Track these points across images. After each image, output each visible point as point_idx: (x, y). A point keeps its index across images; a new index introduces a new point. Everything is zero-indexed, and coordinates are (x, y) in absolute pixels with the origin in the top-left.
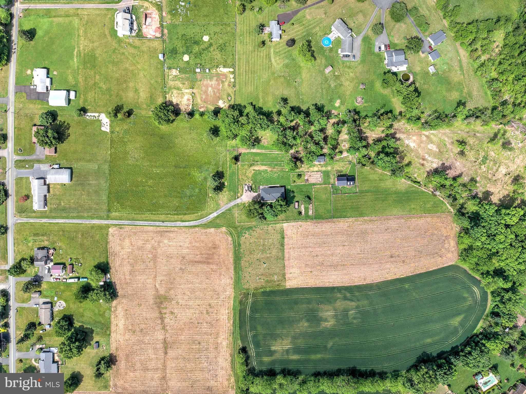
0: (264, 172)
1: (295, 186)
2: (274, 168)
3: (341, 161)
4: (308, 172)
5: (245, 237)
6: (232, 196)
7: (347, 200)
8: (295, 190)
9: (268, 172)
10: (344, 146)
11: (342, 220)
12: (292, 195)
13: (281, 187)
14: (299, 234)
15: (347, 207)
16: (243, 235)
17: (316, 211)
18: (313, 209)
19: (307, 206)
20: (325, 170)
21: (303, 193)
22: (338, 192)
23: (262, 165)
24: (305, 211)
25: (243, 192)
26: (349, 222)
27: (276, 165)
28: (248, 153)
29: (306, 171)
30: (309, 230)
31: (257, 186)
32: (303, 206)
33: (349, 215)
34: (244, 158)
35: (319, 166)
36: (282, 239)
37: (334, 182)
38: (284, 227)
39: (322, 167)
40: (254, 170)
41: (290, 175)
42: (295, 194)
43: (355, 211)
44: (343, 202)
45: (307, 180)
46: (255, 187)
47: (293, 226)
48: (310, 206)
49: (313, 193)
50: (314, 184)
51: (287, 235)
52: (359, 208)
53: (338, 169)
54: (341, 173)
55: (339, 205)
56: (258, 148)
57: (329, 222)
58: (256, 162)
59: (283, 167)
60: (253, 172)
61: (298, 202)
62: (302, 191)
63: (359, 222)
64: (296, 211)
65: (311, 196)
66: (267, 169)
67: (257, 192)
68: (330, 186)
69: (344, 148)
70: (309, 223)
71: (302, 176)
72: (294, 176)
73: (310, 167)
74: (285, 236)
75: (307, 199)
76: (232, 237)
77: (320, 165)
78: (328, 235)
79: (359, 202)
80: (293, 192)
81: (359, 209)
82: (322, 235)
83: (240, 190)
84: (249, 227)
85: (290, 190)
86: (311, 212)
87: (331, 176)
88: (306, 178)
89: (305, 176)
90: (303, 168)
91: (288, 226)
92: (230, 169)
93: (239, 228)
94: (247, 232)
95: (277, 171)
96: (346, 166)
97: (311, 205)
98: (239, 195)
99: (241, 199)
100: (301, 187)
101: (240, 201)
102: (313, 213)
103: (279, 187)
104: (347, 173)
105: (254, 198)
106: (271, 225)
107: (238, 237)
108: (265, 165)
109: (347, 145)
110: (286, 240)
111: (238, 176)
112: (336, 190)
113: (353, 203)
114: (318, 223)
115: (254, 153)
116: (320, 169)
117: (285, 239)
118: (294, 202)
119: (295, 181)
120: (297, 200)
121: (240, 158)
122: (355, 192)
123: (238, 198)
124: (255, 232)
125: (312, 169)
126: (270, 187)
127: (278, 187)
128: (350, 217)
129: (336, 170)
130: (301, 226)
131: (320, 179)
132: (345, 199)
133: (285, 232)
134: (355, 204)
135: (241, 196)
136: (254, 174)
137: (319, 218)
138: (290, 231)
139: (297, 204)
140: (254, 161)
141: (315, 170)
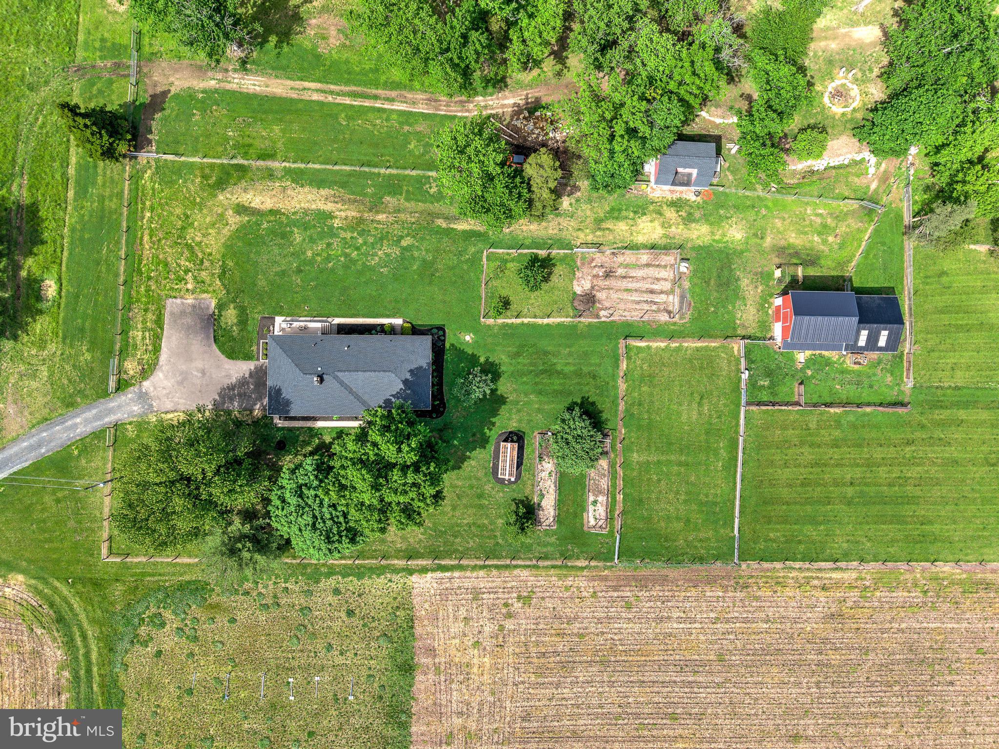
0: (305, 227)
1: (509, 332)
2: (375, 207)
3: (815, 189)
4: (598, 245)
5: (151, 649)
6: (86, 373)
7: (836, 444)
8: (501, 358)
9: (332, 232)
10: (839, 94)
11: (797, 570)
12: (479, 390)
13: (415, 331)
14: (510, 649)
15: (835, 491)
16: (143, 630)
17: (635, 502)
18: (611, 494)
19: (576, 471)
20: (706, 240)
21: (557, 383)
22: (783, 392)
23: (298, 178)
24: (560, 504)
25: (157, 349)
26: (838, 585)
27: (393, 186)
28: (212, 98)
29: (582, 237)
30: (576, 627)
31: (256, 316)
32: (548, 466)
33: (840, 544)
34: (181, 127)
35: (670, 214)
36: (396, 676)
37: (765, 326)
38: (416, 601)
39: (689, 219)
40: (241, 209)
41: (475, 261)
42: (504, 387)
43: (881, 519)
44: (808, 454)
45: (590, 299)
46: (243, 321)
47: (476, 594)
48: (592, 473)
49: (622, 386)
50: (630, 331)
51: (431, 652)
52: (912, 500)
53: (794, 239)
54: (812, 272)
55: (785, 474)
56: (281, 69)
57: (711, 581)
58: (263, 156)
59: (437, 207)
60: (234, 220)
61: (517, 438)
62: (550, 372)
63: (901, 594)
64: (502, 496)
65: (603, 404)
66: (329, 207)
67: (248, 357)
68: (738, 347)
69: (837, 110)
70: (581, 583)
71: (559, 270)
72: (502, 269)
73: (615, 214)
74: (424, 660)
75: (581, 426)
76: (70, 644)
77: (677, 204)
78: (697, 666)
79: (913, 462)
80: (492, 371)
81: (907, 510)
82: (662, 666)
83: (137, 334)
84: (182, 587)
85: (473, 360)
86: (601, 510)
87: (744, 282)
88: (581, 286)
89: (573, 270)
90: (564, 222)
91: (444, 595)
92: (82, 192)
93: (120, 587)
94: (168, 615)
95: (397, 230)
96: (842, 229)
97: (603, 463)
98: (131, 367)
99: (143, 397)
100: (546, 344)
101: (136, 408)
102: (610, 518)
103: (402, 331)
104: (850, 271)
105: (228, 393)
106: (332, 582)
107: (109, 647)
108: (318, 181)
109: (855, 91)
110: (422, 682)
111: (134, 241)
112: (769, 374)
113: (870, 464)
114: (643, 583)
115: (249, 98)
116: (678, 231)
117: (419, 678)
118: (493, 434)
119: (506, 303)
120: (513, 426)
121: (157, 123)
122: (891, 395)
123: (122, 386)
124: (222, 620)
125: (621, 227)
126: (343, 330)
127: (392, 331)
128: (847, 556)
129: (781, 251)
130: (526, 600)
131: (673, 301)
132: (826, 436)
133: (418, 630)
134: (882, 472)
135: (146, 372)
136: (242, 233)
137: (648, 555)
138: (456, 628)
139: (509, 450)
140: (244, 149)
141: (640, 239)
